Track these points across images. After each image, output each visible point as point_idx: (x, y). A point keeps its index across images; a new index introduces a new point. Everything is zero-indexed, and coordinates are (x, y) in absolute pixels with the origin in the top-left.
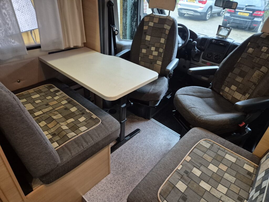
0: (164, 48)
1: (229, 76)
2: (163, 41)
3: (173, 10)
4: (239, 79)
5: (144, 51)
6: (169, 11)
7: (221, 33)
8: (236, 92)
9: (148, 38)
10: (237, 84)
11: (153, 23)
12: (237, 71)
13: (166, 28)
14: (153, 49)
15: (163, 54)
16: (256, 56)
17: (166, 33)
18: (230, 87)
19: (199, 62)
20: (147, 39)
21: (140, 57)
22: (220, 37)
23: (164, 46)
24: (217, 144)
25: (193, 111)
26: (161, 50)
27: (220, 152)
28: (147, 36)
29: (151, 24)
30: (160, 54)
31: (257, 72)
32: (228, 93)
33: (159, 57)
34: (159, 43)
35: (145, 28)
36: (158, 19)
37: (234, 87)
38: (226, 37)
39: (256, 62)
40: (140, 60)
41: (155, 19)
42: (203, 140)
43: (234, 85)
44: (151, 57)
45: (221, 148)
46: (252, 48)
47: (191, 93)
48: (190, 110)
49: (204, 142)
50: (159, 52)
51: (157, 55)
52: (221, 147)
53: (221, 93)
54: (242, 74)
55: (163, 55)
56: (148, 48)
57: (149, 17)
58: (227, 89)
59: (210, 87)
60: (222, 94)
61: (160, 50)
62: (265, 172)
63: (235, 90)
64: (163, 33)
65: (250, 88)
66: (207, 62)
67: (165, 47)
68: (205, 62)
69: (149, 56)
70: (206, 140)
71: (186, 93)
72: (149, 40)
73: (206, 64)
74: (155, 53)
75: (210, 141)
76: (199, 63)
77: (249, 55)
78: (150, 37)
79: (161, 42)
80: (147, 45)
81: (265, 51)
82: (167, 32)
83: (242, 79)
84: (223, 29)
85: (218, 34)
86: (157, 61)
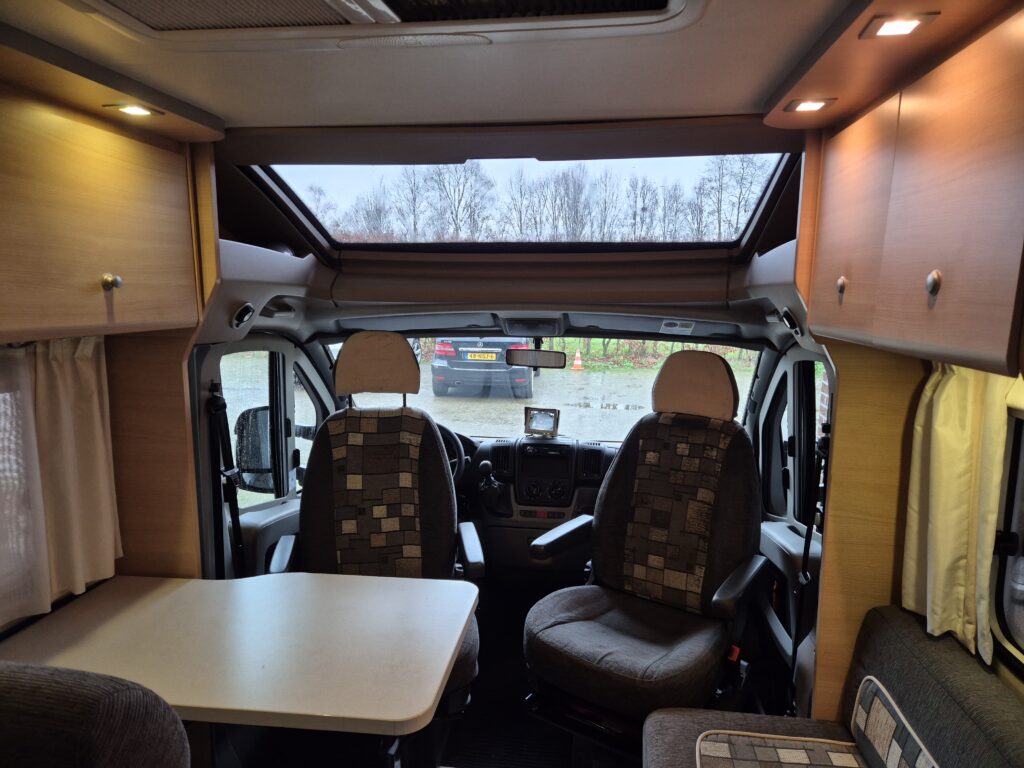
0: (417, 502)
1: (629, 533)
2: (406, 480)
3: (416, 391)
4: (658, 535)
5: (349, 526)
6: (402, 395)
7: (535, 425)
8: (666, 571)
9: (355, 482)
10: (659, 549)
11: (362, 436)
12: (642, 514)
13: (408, 442)
14: (379, 511)
15: (417, 520)
16: (671, 469)
17: (411, 456)
18: (645, 563)
19: (511, 515)
20: (350, 486)
21: (339, 553)
22: (536, 436)
23: (416, 494)
24: (739, 735)
25: (616, 665)
26: (409, 510)
27: (763, 754)
28: (349, 477)
29: (356, 439)
30: (406, 523)
31: (693, 507)
32: (646, 581)
33: (407, 532)
34: (397, 491)
35: (339, 453)
36: (375, 421)
37: (655, 561)
38: (554, 433)
39: (678, 482)
40: (339, 562)
41: (364, 423)
42: (702, 740)
43: (654, 555)
44: (378, 541)
45: (756, 742)
46: (654, 452)
47: (563, 616)
48: (603, 665)
49: (707, 744)
50: (400, 516)
51: (397, 528)
52: (752, 739)
53: (628, 587)
54: (661, 520)
55: (421, 523)
56: (361, 512)
57: (343, 422)
58: (639, 571)
59: (592, 578)
60: (630, 589)
61: (403, 510)
62: (898, 741)
63: (661, 565)
64: (403, 458)
65: (698, 550)
66: (535, 512)
67: (420, 497)
68: (531, 512)
69: (370, 540)
70: (707, 736)
71: (553, 620)
72: (359, 487)
73: (559, 518)
74: (391, 525)
75: (717, 734)
76: (514, 518)
77: (654, 468)
78: (359, 478)
79: (401, 485)
80: (356, 506)
81: (687, 452)
82: (414, 453)
83: (666, 532)
84: (538, 416)
85: (528, 430)
86: (404, 547)
